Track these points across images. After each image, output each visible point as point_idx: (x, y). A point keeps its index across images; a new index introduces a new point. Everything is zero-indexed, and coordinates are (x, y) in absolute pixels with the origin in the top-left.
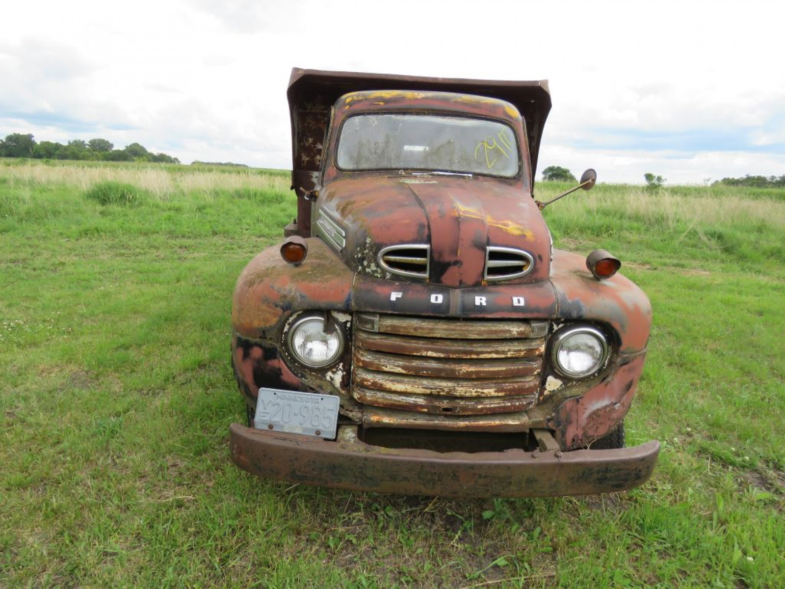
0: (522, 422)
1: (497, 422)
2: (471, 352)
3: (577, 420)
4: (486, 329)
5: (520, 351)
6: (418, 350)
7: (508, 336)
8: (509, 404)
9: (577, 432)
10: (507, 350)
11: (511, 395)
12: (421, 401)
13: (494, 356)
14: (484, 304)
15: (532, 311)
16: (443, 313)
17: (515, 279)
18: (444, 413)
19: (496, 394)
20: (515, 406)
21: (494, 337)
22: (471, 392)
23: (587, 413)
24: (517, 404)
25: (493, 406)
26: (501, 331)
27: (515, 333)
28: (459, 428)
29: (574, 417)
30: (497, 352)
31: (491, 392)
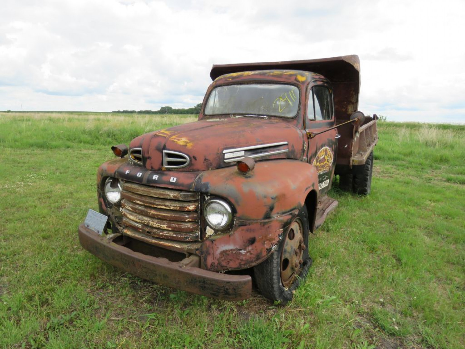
0: (182, 247)
1: (169, 244)
2: (154, 204)
3: (213, 254)
4: (159, 192)
5: (176, 207)
6: (135, 199)
7: (168, 197)
8: (175, 236)
9: (213, 261)
10: (169, 205)
11: (175, 230)
12: (140, 226)
13: (164, 207)
14: (157, 179)
15: (180, 185)
16: (140, 182)
17: (180, 168)
18: (147, 234)
19: (167, 229)
20: (178, 237)
21: (162, 197)
22: (156, 225)
23: (219, 251)
24: (179, 236)
25: (167, 235)
26: (165, 194)
27: (171, 196)
28: (152, 243)
29: (211, 251)
30: (165, 206)
31: (164, 226)
